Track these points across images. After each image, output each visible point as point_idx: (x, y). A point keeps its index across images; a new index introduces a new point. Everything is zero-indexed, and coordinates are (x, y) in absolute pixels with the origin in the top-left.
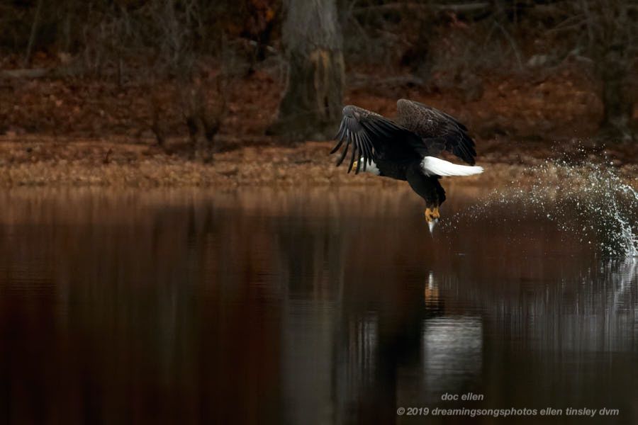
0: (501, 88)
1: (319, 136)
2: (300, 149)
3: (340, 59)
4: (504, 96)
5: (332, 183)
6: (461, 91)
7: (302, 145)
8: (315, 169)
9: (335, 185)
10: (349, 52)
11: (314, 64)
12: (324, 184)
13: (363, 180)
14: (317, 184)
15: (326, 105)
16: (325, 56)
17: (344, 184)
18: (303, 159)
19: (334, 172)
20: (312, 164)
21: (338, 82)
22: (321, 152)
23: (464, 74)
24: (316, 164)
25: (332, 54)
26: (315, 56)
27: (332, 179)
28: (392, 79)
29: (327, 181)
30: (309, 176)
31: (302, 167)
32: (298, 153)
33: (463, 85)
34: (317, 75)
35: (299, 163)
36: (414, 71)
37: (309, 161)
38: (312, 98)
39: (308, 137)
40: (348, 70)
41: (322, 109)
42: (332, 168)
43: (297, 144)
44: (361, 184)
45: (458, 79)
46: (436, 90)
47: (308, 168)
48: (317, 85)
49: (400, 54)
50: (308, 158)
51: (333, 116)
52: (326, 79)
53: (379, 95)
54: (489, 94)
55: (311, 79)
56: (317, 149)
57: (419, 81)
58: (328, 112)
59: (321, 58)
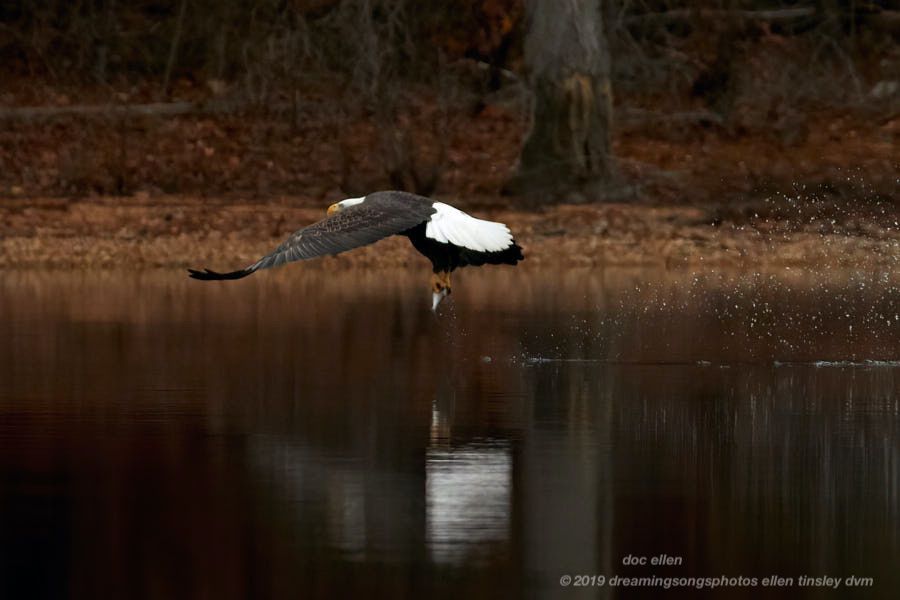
0: (833, 127)
1: (577, 197)
2: (550, 215)
3: (606, 88)
4: (837, 139)
5: (595, 264)
6: (777, 132)
7: (552, 209)
8: (571, 244)
9: (598, 265)
10: (618, 77)
11: (569, 96)
12: (583, 264)
13: (638, 258)
14: (573, 264)
15: (587, 152)
16: (586, 84)
17: (612, 264)
18: (553, 230)
19: (598, 247)
20: (566, 236)
21: (603, 119)
22: (579, 219)
23: (781, 108)
24: (572, 236)
25: (595, 81)
26: (570, 84)
27: (596, 258)
28: (679, 116)
29: (588, 260)
30: (562, 254)
31: (552, 241)
32: (547, 221)
33: (780, 124)
34: (573, 110)
35: (547, 235)
36: (711, 104)
37: (562, 233)
38: (566, 144)
39: (560, 199)
40: (617, 103)
41: (581, 159)
42: (594, 243)
43: (545, 208)
44: (634, 264)
45: (773, 116)
46: (742, 131)
47: (561, 242)
48: (573, 123)
49: (690, 79)
50: (560, 227)
51: (595, 168)
52: (586, 115)
53: (662, 138)
54: (815, 137)
55: (564, 116)
56: (574, 215)
57: (718, 119)
58: (589, 164)
59: (579, 86)
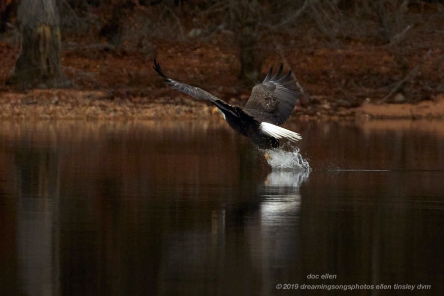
0: (170, 51)
1: (43, 85)
2: (29, 95)
3: (58, 32)
4: (171, 57)
5: (52, 119)
6: (142, 54)
7: (31, 91)
8: (40, 109)
10: (64, 27)
11: (39, 36)
12: (46, 119)
13: (73, 116)
14: (41, 119)
15: (48, 63)
16: (47, 30)
17: (60, 119)
18: (32, 102)
19: (53, 110)
20: (38, 104)
21: (56, 47)
22: (44, 97)
23: (144, 42)
24: (40, 105)
25: (52, 28)
26: (40, 30)
27: (52, 115)
28: (94, 46)
29: (48, 116)
30: (36, 114)
31: (31, 107)
32: (28, 97)
33: (143, 50)
34: (41, 43)
35: (28, 104)
36: (109, 40)
37: (35, 103)
38: (38, 59)
39: (35, 86)
40: (63, 39)
41: (45, 67)
42: (52, 108)
43: (27, 91)
44: (71, 119)
45: (140, 45)
46: (124, 53)
47: (35, 107)
48: (41, 49)
49: (99, 28)
50: (35, 100)
51: (52, 71)
52: (48, 45)
53: (84, 56)
54: (161, 56)
55: (37, 44)
56: (41, 95)
57: (112, 47)
58: (49, 69)
59: (44, 32)
